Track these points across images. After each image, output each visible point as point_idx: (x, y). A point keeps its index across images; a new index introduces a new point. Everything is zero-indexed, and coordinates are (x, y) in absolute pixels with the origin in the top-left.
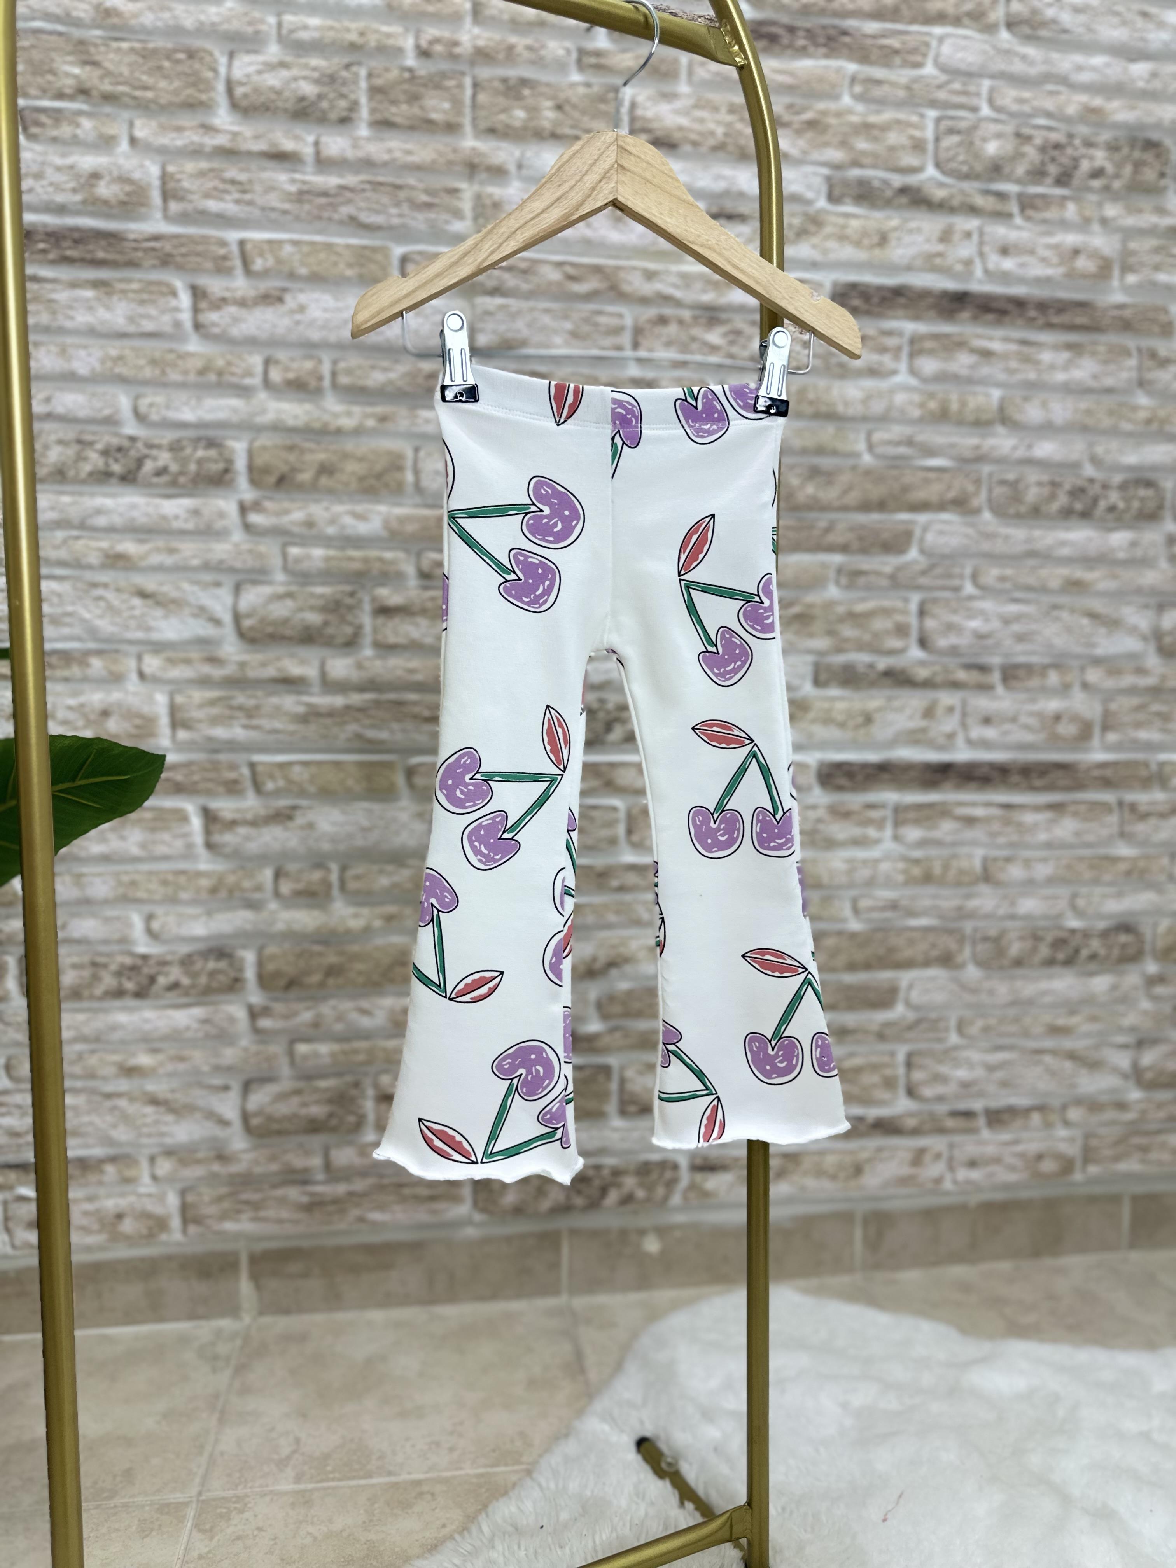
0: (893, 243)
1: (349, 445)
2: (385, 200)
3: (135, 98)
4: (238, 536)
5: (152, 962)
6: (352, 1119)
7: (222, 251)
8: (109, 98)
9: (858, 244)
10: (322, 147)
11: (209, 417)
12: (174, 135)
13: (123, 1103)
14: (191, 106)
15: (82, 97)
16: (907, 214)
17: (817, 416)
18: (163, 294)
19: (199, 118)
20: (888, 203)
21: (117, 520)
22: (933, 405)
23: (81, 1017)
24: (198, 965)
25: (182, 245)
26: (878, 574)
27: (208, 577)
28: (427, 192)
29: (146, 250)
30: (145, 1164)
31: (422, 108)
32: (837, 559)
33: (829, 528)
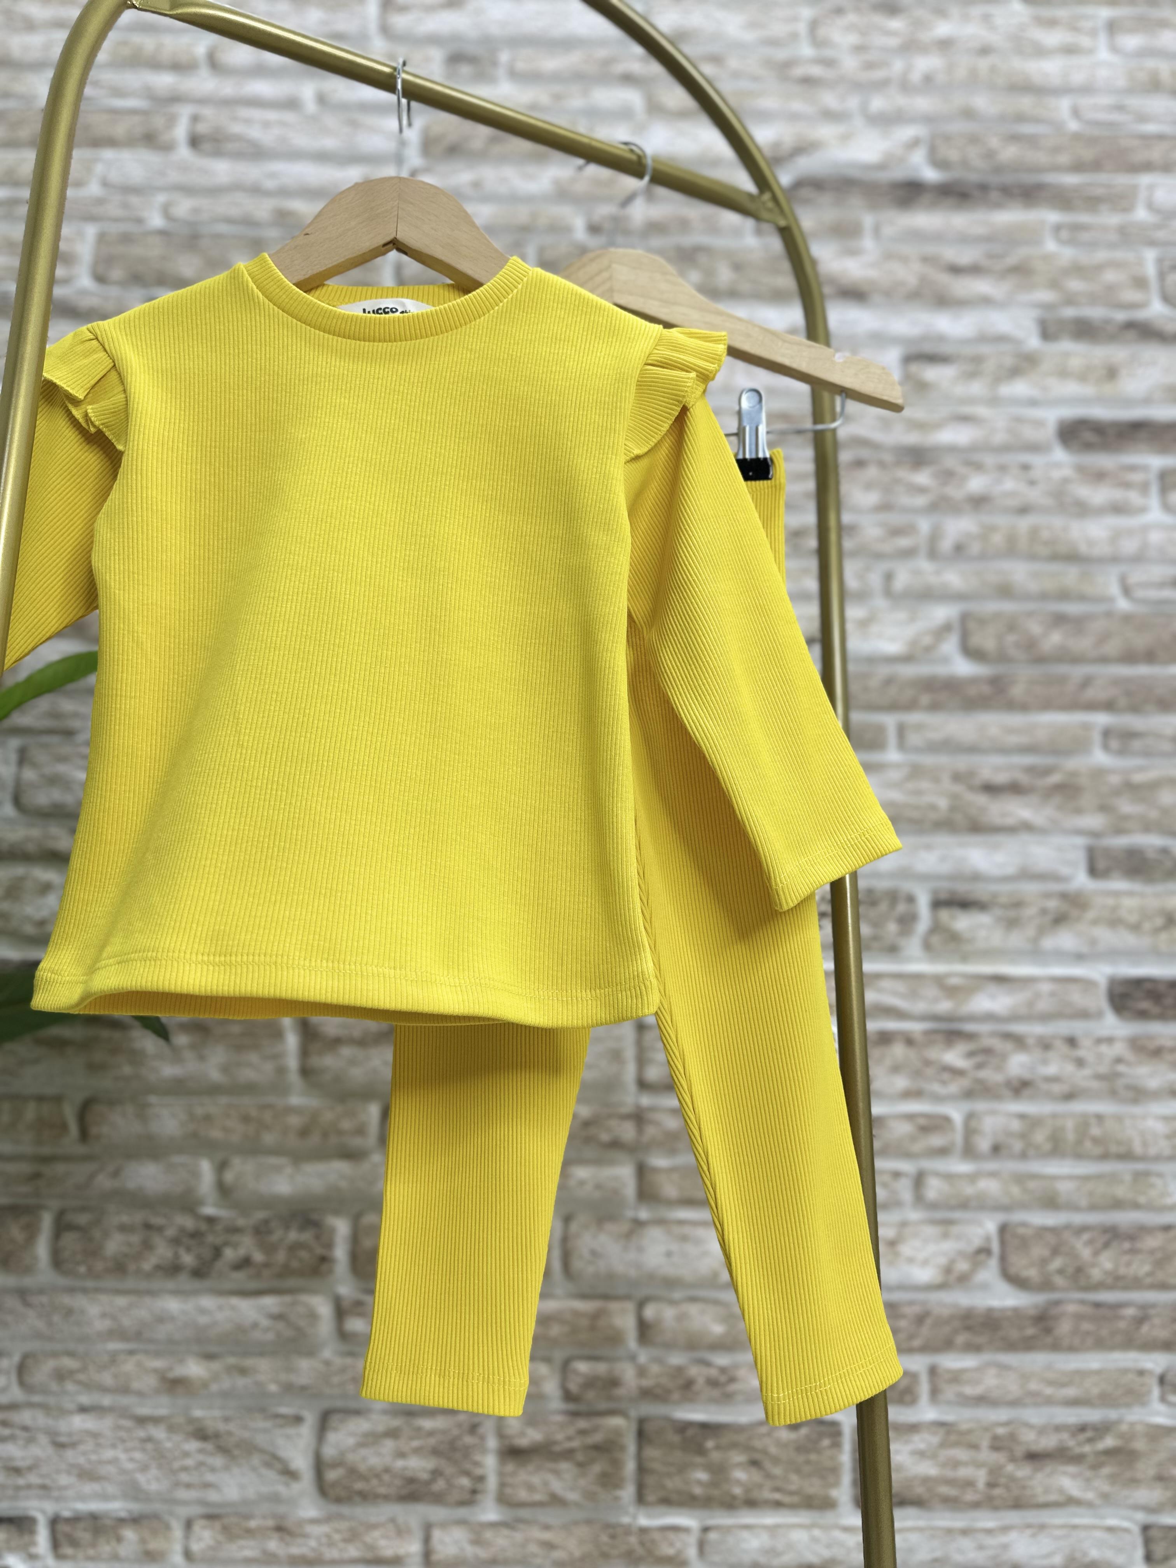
0: (1125, 376)
5: (219, 1228)
6: (465, 1482)
9: (1082, 379)
13: (159, 1433)
16: (1136, 347)
17: (1055, 557)
20: (1113, 338)
23: (122, 1301)
24: (277, 1235)
26: (1159, 736)
30: (178, 1532)
33: (1087, 682)
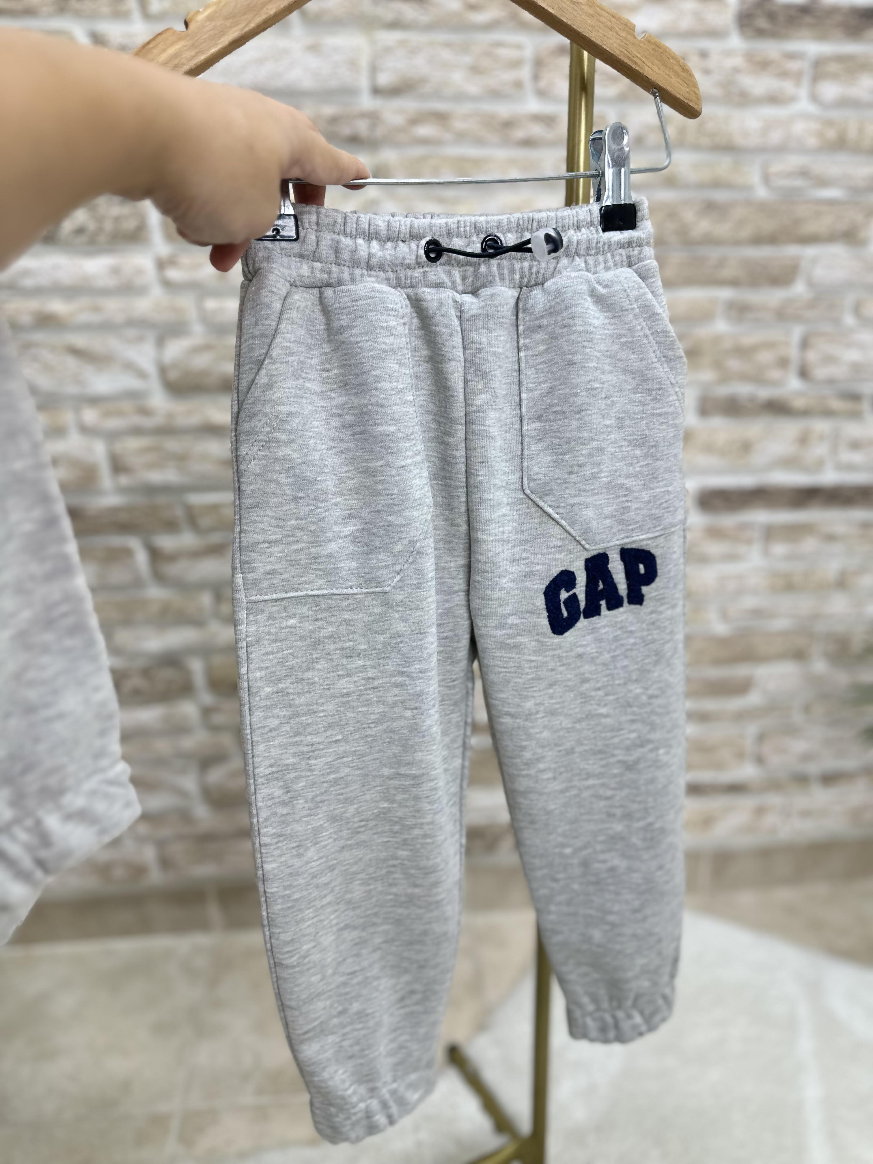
4: (157, 292)
21: (43, 280)
22: (831, 134)
24: (156, 674)
26: (765, 307)
27: (131, 333)
32: (726, 294)
33: (722, 263)
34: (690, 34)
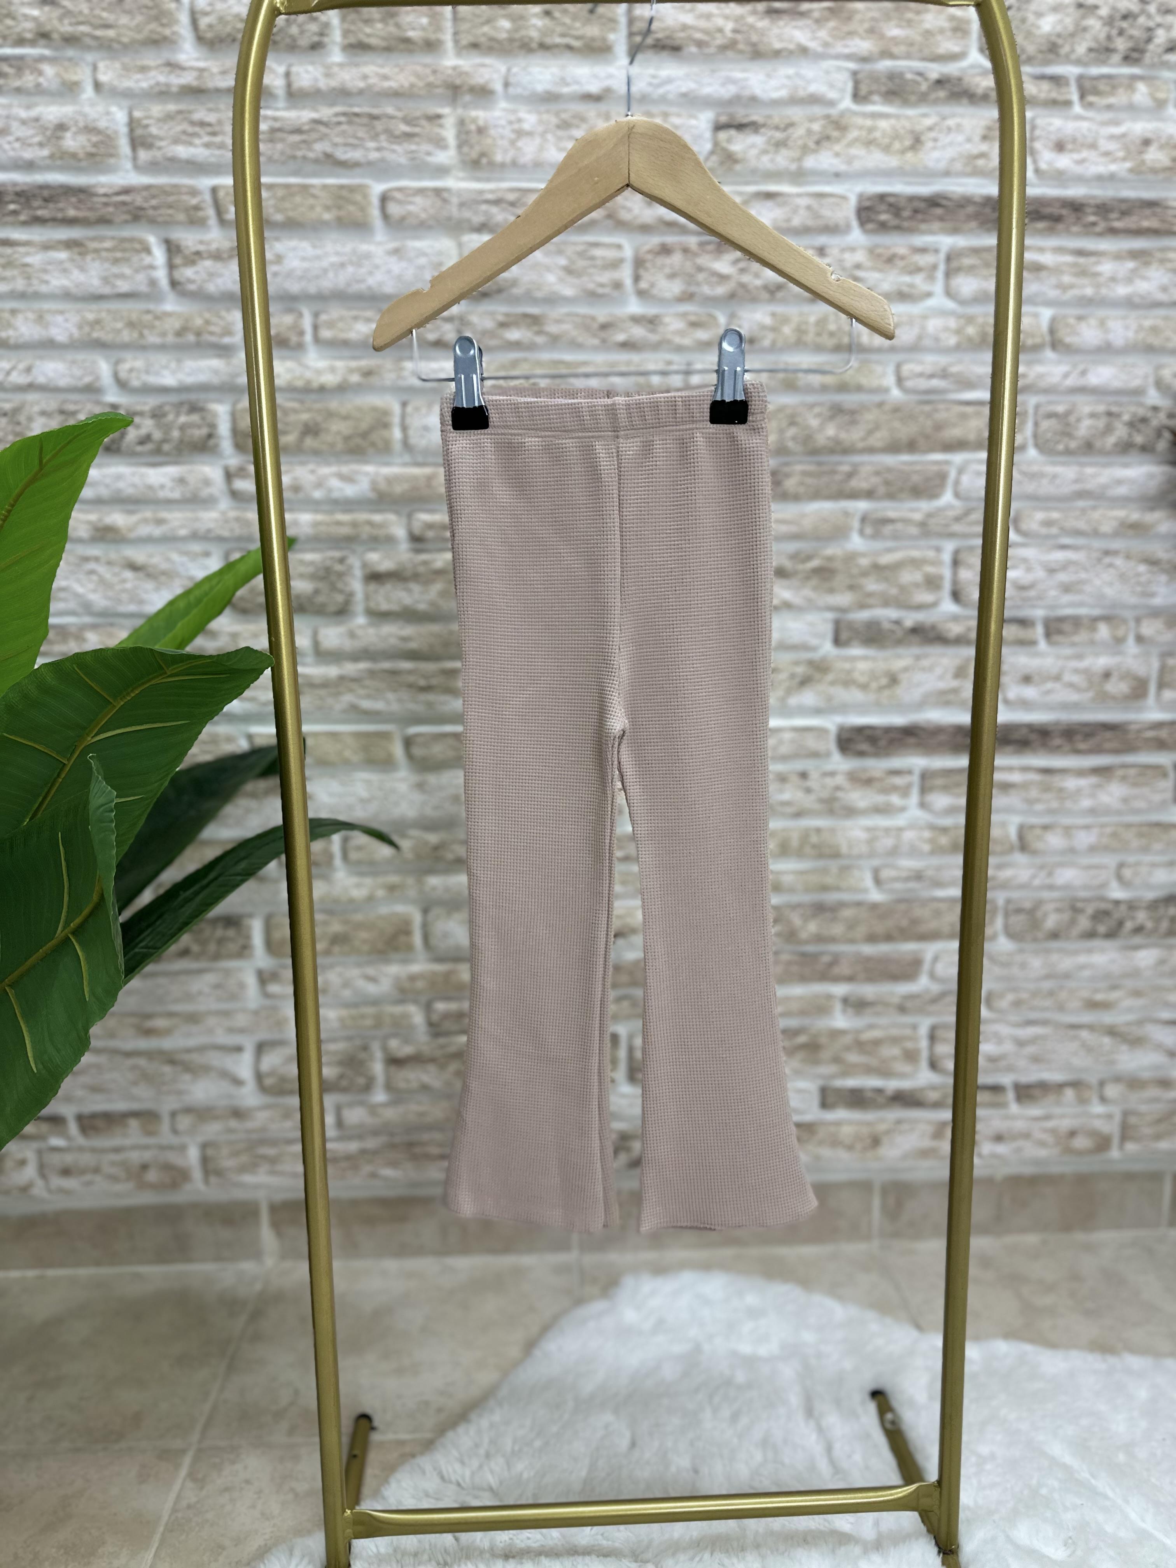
0: (930, 144)
1: (334, 404)
2: (361, 133)
3: (96, 38)
4: (225, 503)
6: (361, 1080)
7: (194, 201)
8: (70, 40)
9: (887, 149)
10: (293, 78)
11: (190, 380)
12: (139, 76)
13: (142, 1062)
14: (157, 42)
15: (42, 42)
16: (946, 110)
18: (137, 251)
19: (166, 55)
20: (923, 99)
21: (104, 492)
22: (971, 330)
24: (207, 933)
25: (154, 197)
26: (906, 521)
27: (196, 547)
28: (407, 121)
29: (117, 205)
30: (166, 1120)
31: (398, 26)
32: (861, 506)
33: (853, 472)
34: (805, 231)
